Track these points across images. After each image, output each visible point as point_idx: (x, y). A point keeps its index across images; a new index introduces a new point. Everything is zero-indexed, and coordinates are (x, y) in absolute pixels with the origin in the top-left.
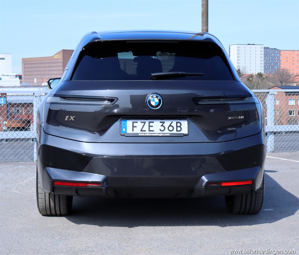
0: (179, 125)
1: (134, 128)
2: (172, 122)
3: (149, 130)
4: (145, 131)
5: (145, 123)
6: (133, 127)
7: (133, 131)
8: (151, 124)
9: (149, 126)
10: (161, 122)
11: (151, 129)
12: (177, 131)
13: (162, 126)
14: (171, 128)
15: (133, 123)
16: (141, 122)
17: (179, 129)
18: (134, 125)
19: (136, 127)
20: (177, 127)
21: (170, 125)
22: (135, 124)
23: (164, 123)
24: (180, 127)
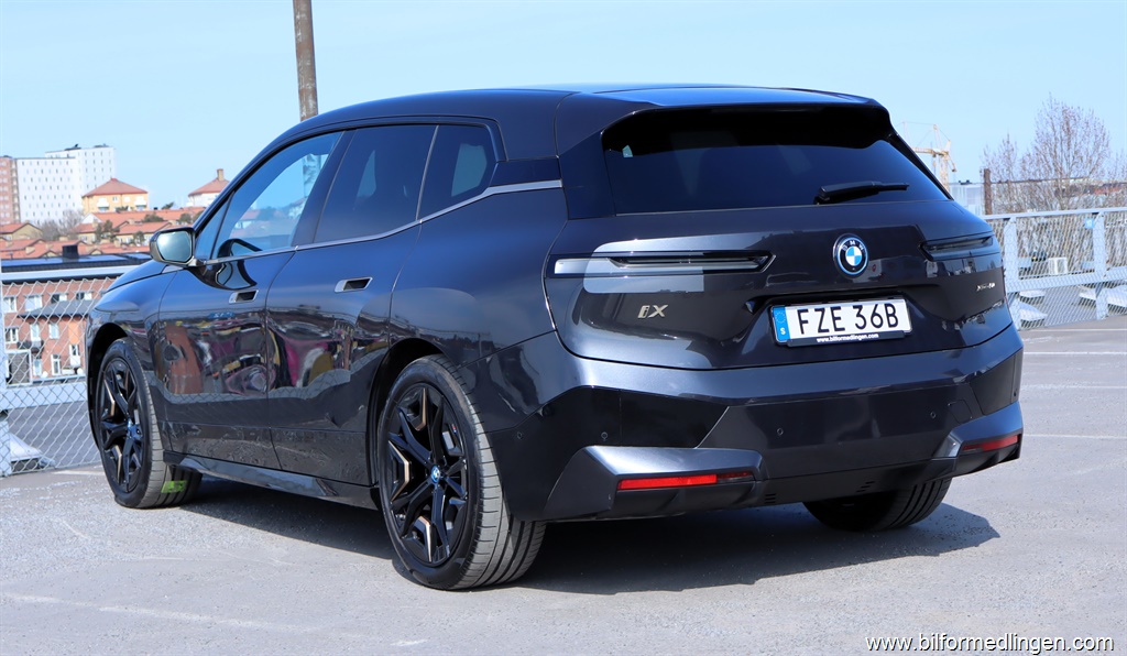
0: (890, 310)
1: (804, 325)
2: (876, 306)
3: (836, 329)
4: (827, 331)
5: (823, 310)
6: (802, 322)
7: (803, 332)
8: (837, 313)
9: (835, 319)
10: (855, 307)
11: (839, 324)
12: (890, 326)
13: (859, 315)
14: (877, 320)
15: (799, 312)
16: (816, 310)
17: (892, 321)
18: (803, 319)
19: (806, 322)
20: (888, 316)
21: (874, 314)
22: (804, 316)
23: (860, 308)
24: (893, 315)
